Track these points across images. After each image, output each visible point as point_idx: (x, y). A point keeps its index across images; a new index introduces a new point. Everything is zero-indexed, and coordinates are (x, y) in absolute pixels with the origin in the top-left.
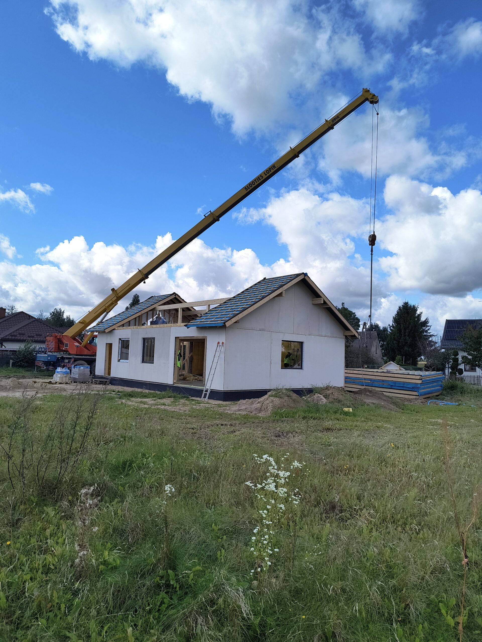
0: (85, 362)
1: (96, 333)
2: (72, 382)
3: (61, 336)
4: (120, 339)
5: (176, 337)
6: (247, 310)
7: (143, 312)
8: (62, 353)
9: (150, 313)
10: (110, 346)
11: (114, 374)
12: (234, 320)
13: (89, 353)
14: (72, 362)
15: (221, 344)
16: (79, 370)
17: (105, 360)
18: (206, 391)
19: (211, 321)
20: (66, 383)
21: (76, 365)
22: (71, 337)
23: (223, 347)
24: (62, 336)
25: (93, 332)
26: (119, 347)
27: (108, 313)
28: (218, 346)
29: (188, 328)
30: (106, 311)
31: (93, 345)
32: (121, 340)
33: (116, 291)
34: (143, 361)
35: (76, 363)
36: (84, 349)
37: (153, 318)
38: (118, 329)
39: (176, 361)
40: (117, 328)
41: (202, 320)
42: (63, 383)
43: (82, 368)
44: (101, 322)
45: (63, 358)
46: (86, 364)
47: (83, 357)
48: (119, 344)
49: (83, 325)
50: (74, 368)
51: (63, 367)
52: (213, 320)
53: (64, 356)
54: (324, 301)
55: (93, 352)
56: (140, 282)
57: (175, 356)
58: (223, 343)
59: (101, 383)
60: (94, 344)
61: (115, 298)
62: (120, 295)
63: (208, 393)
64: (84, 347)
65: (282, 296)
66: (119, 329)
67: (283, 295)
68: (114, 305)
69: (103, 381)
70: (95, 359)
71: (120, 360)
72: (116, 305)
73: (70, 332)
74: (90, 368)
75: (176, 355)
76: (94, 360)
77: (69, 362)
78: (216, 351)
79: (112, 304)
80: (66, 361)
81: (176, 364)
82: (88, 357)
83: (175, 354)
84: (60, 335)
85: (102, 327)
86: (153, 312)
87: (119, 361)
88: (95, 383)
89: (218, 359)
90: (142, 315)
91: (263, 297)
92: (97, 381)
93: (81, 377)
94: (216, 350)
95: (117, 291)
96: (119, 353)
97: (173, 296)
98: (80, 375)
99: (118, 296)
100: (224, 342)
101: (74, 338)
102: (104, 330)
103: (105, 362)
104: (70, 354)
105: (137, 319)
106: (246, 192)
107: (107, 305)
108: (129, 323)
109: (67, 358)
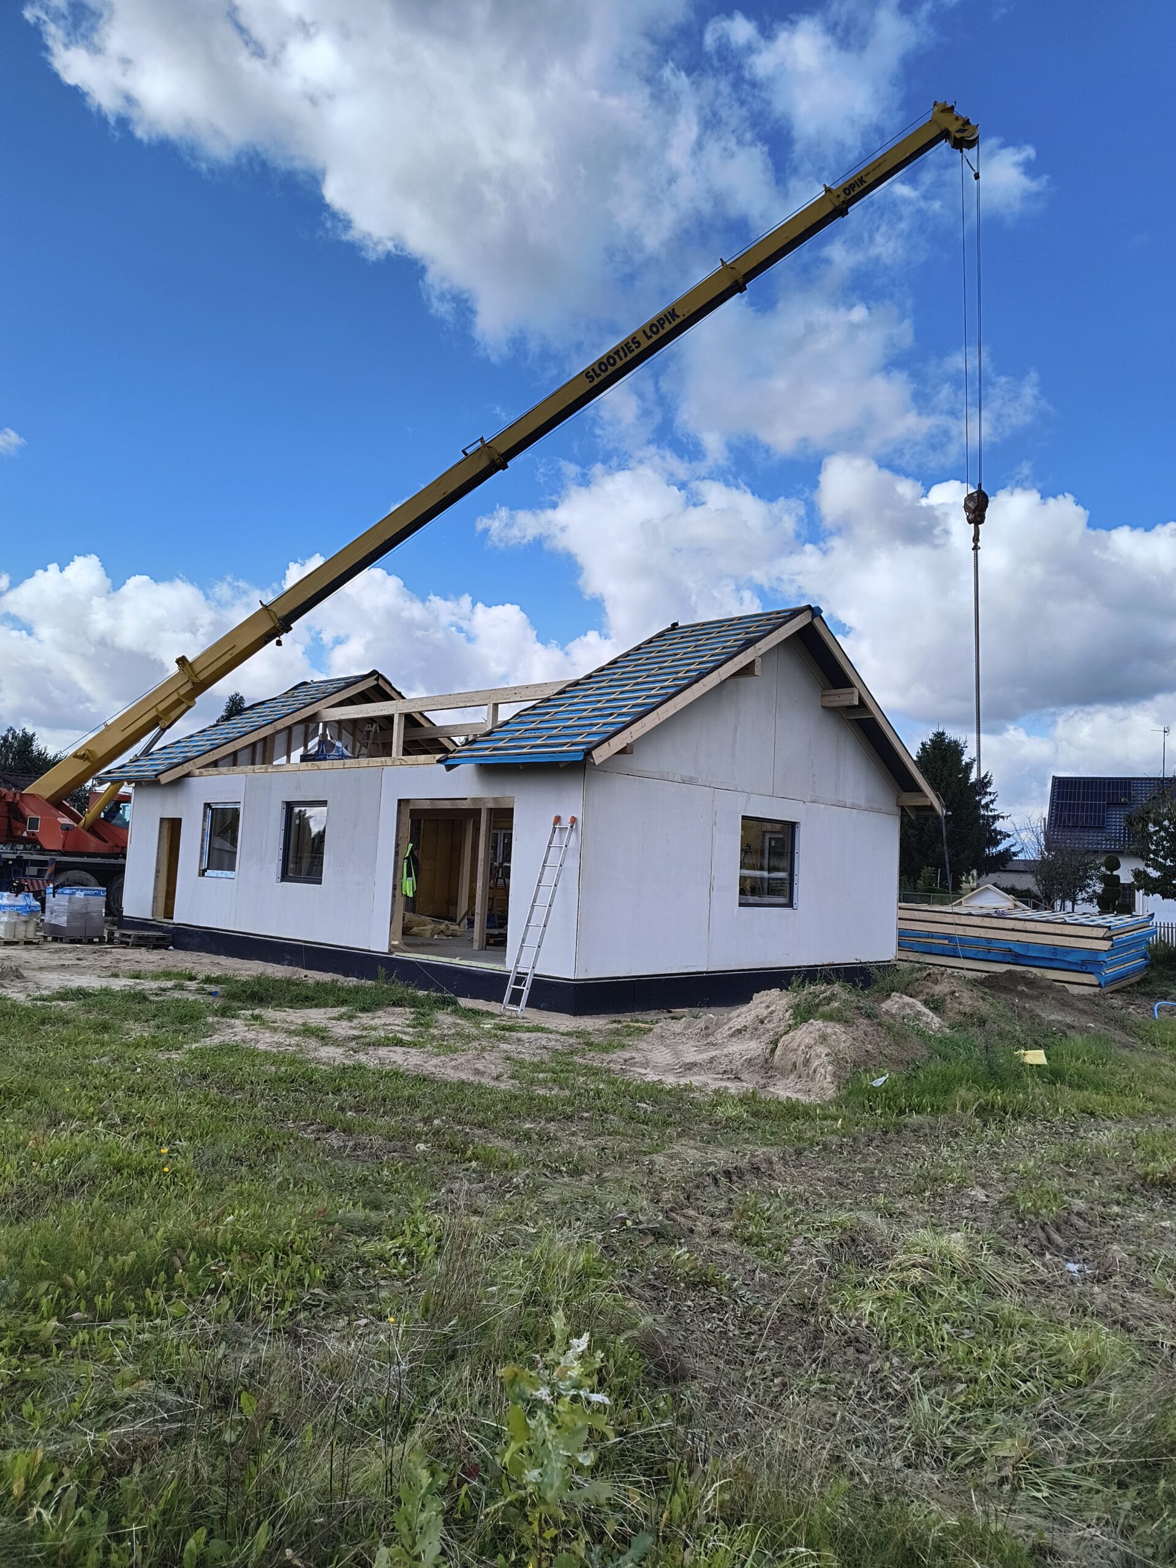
0: (89, 876)
1: (126, 789)
2: (45, 937)
3: (18, 796)
4: (207, 805)
5: (400, 801)
6: (655, 713)
7: (280, 725)
8: (22, 847)
9: (299, 731)
10: (172, 828)
11: (182, 916)
12: (618, 743)
13: (104, 847)
14: (50, 876)
15: (566, 823)
16: (70, 901)
17: (157, 871)
18: (519, 980)
19: (533, 747)
20: (26, 943)
21: (62, 885)
22: (47, 800)
23: (573, 835)
24: (22, 795)
25: (117, 783)
26: (203, 830)
27: (163, 730)
28: (554, 829)
29: (449, 768)
30: (157, 724)
31: (116, 826)
32: (212, 810)
33: (191, 665)
34: (285, 877)
35: (61, 879)
36: (89, 835)
37: (306, 746)
38: (201, 775)
39: (399, 876)
40: (197, 772)
41: (501, 744)
42: (17, 943)
43: (80, 895)
44: (146, 752)
45: (21, 863)
46: (93, 880)
47: (85, 860)
48: (204, 820)
49: (87, 764)
50: (54, 893)
51: (18, 890)
52: (539, 742)
53: (26, 857)
54: (860, 698)
55: (117, 846)
56: (266, 643)
57: (396, 862)
58: (574, 820)
59: (141, 942)
60: (119, 822)
61: (189, 686)
62: (202, 676)
63: (526, 989)
64: (88, 831)
65: (753, 674)
66: (205, 773)
67: (757, 670)
68: (184, 706)
69: (148, 937)
70: (124, 865)
71: (205, 871)
72: (189, 707)
73: (45, 786)
74: (107, 896)
75: (400, 858)
76: (120, 870)
77: (40, 874)
78: (549, 847)
79: (178, 702)
80: (32, 870)
81: (398, 888)
82: (99, 860)
83: (397, 853)
84: (15, 794)
85: (147, 769)
86: (307, 728)
87: (202, 873)
88: (122, 943)
89: (560, 871)
90: (273, 735)
91: (702, 675)
92: (129, 936)
93: (75, 924)
94: (550, 842)
95: (194, 666)
96: (202, 848)
97: (371, 682)
98: (72, 916)
99: (196, 680)
100: (579, 817)
101: (56, 802)
102: (156, 776)
103: (157, 877)
104: (43, 851)
105: (259, 747)
106: (588, 386)
107: (161, 707)
108: (233, 759)
109: (35, 863)
